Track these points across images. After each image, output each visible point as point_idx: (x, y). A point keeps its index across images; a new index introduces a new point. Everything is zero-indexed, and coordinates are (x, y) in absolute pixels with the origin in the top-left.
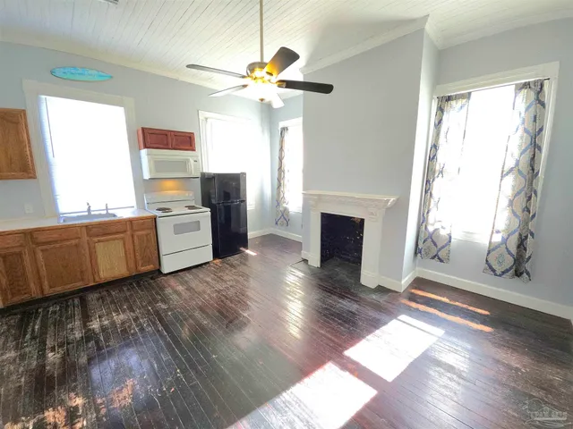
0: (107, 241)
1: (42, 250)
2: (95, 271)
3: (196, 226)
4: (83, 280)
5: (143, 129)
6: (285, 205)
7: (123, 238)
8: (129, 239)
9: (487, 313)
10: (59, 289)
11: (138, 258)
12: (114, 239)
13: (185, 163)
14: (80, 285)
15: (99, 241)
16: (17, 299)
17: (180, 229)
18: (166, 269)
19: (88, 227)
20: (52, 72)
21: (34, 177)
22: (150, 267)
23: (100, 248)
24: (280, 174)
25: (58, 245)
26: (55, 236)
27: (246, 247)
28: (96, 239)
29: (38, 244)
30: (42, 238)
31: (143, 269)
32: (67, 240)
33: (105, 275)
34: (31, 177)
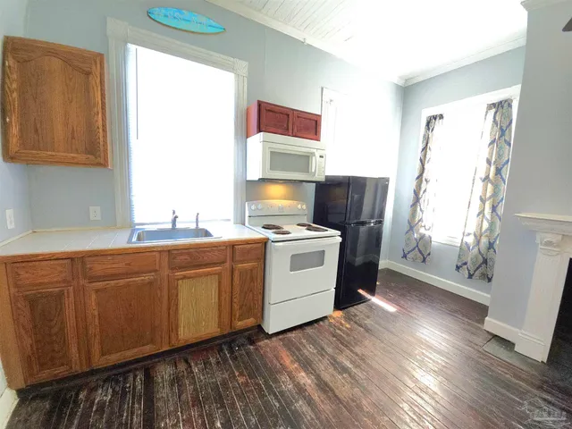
0: (200, 276)
1: (97, 291)
2: (173, 327)
3: (318, 258)
4: (152, 341)
5: (260, 104)
6: (422, 231)
7: (219, 274)
8: (226, 276)
10: (114, 358)
11: (236, 306)
12: (208, 274)
13: (306, 159)
14: (148, 349)
15: (185, 277)
17: (299, 262)
18: (273, 324)
19: (170, 252)
20: (148, 13)
21: (104, 165)
22: (250, 322)
23: (185, 290)
25: (122, 282)
26: (120, 266)
28: (179, 274)
29: (93, 279)
30: (99, 268)
31: (240, 324)
32: (137, 273)
33: (187, 332)
34: (99, 164)
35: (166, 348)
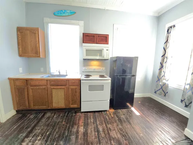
0: (58, 88)
1: (32, 89)
4: (46, 105)
7: (64, 89)
10: (36, 107)
11: (70, 100)
12: (61, 88)
14: (44, 107)
15: (54, 88)
17: (92, 88)
19: (50, 81)
22: (75, 106)
23: (54, 91)
24: (163, 60)
25: (38, 87)
26: (37, 83)
28: (52, 87)
29: (31, 86)
30: (33, 83)
31: (72, 106)
32: (42, 86)
33: (55, 105)
35: (49, 108)
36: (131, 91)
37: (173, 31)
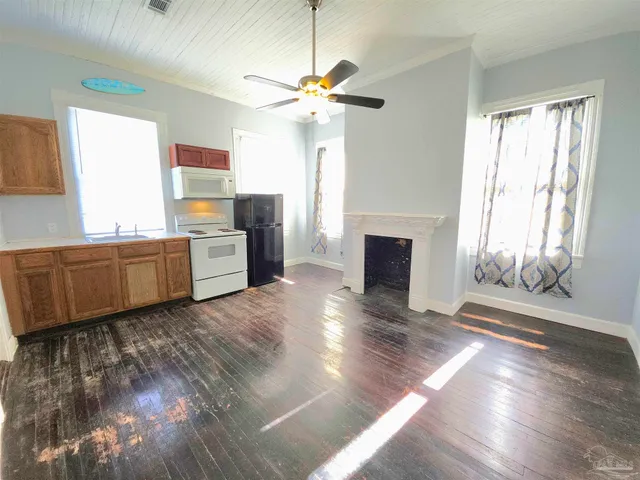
0: (140, 262)
1: (71, 271)
2: (125, 296)
3: (232, 249)
4: (111, 305)
5: (177, 146)
6: (322, 231)
7: (156, 262)
8: (161, 265)
9: (541, 333)
10: (86, 315)
11: (171, 283)
12: (147, 261)
13: (219, 182)
14: (108, 310)
15: (131, 263)
16: (41, 325)
17: (215, 252)
18: (199, 296)
19: (119, 247)
20: (82, 83)
21: (62, 193)
22: (182, 294)
23: (131, 270)
24: (316, 198)
25: (88, 266)
26: (86, 256)
27: (281, 274)
28: (127, 261)
29: (67, 264)
30: (72, 257)
31: (175, 295)
32: (96, 261)
33: (135, 300)
34: (60, 193)
35: (121, 310)
36: (276, 259)
37: (325, 157)
